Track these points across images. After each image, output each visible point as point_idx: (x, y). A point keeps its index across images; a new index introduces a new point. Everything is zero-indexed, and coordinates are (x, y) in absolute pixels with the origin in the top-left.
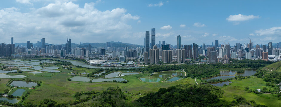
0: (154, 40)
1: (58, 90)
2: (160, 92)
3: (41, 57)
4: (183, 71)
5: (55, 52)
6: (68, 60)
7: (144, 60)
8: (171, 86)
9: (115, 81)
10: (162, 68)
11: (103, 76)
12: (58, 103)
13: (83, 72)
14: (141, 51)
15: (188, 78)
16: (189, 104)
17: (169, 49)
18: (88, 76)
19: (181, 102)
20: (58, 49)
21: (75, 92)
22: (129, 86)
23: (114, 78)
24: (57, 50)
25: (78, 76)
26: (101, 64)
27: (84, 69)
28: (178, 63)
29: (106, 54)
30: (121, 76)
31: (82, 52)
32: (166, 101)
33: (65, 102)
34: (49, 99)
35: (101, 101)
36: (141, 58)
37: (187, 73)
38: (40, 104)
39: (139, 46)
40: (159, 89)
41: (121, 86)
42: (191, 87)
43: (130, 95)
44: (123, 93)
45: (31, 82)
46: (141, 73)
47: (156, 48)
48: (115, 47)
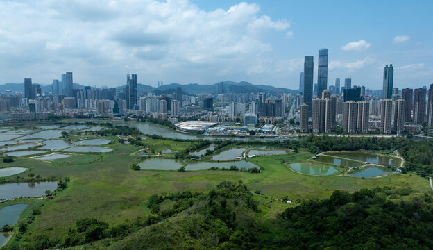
0: (323, 78)
1: (109, 195)
2: (334, 199)
3: (64, 117)
4: (397, 155)
5: (99, 105)
6: (132, 122)
7: (298, 123)
8: (364, 187)
9: (234, 169)
10: (341, 142)
11: (210, 156)
12: (111, 227)
13: (166, 150)
14: (294, 103)
15: (408, 174)
16: (406, 243)
17: (361, 99)
18: (177, 157)
19: (384, 233)
20: (107, 99)
21: (149, 195)
22: (265, 179)
23: (231, 161)
24: (103, 100)
25: (155, 157)
26: (205, 131)
27: (167, 142)
28: (384, 134)
29: (215, 108)
30: (247, 156)
31: (162, 103)
32: (346, 225)
33: (127, 220)
34: (90, 218)
35: (205, 214)
36: (292, 117)
37: (406, 160)
38: (69, 235)
39: (287, 91)
40: (333, 192)
41: (247, 179)
42: (416, 199)
43: (267, 201)
44: (252, 195)
45: (42, 181)
46: (291, 151)
47: (327, 95)
48: (234, 94)
